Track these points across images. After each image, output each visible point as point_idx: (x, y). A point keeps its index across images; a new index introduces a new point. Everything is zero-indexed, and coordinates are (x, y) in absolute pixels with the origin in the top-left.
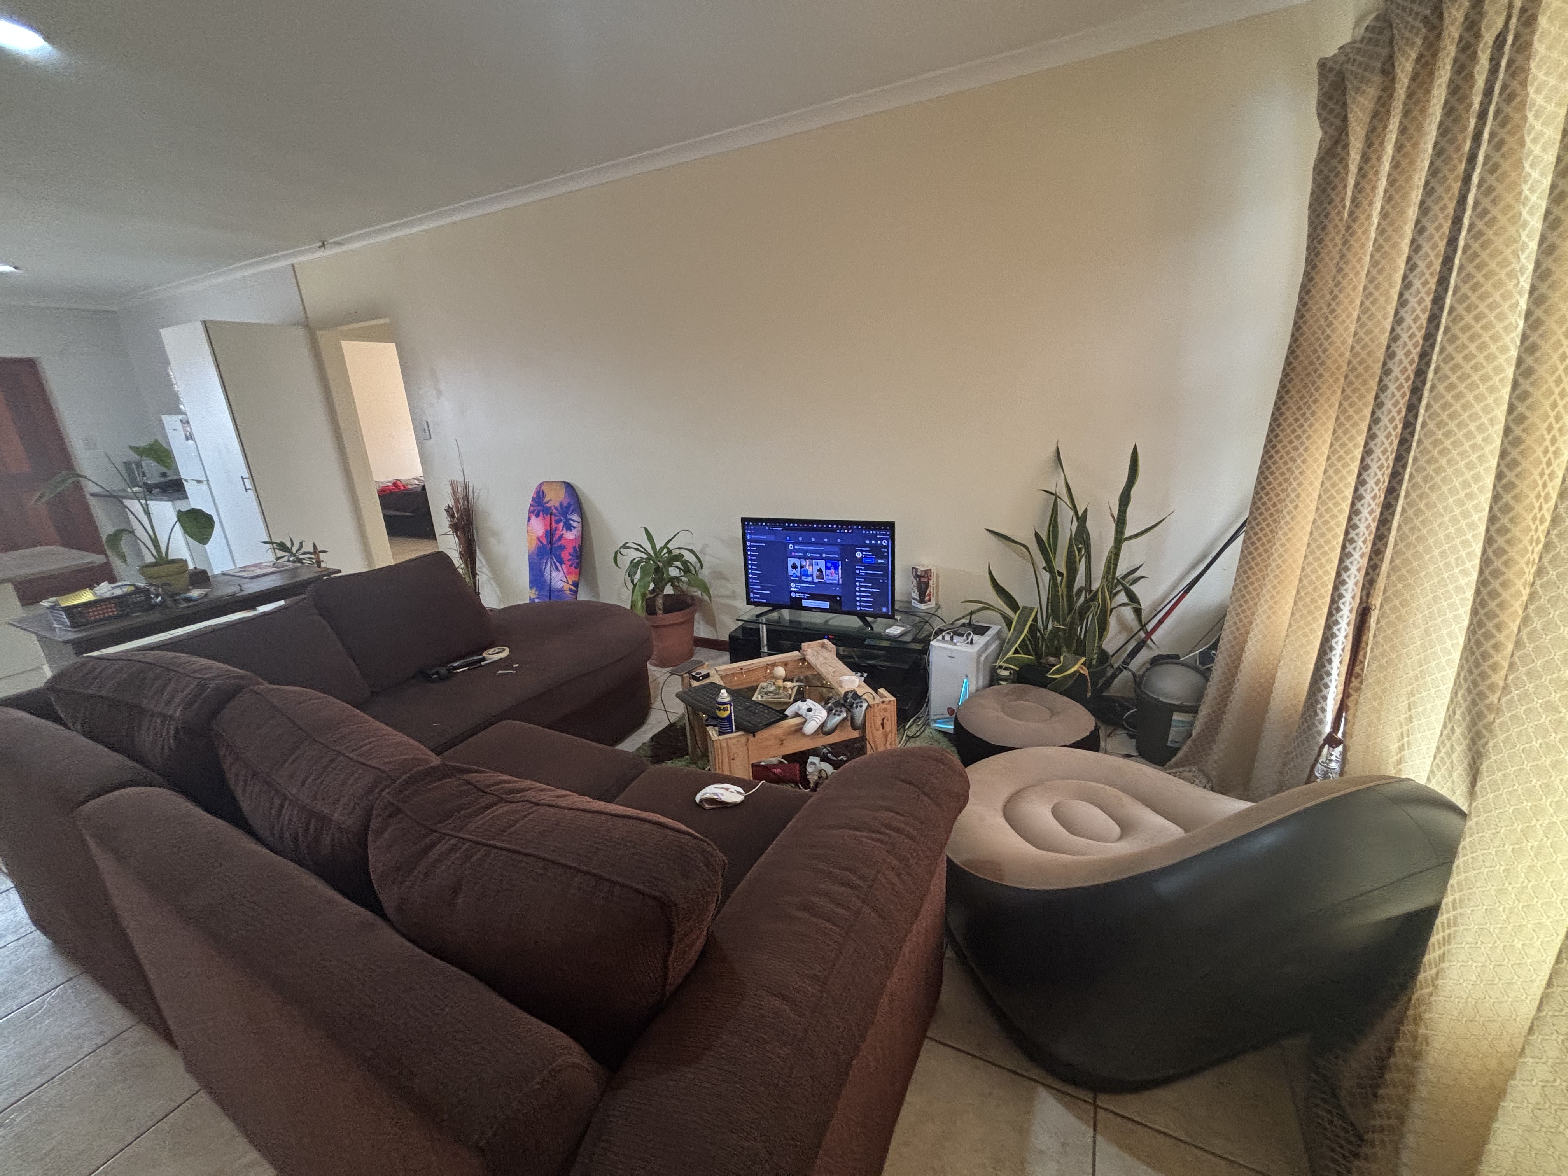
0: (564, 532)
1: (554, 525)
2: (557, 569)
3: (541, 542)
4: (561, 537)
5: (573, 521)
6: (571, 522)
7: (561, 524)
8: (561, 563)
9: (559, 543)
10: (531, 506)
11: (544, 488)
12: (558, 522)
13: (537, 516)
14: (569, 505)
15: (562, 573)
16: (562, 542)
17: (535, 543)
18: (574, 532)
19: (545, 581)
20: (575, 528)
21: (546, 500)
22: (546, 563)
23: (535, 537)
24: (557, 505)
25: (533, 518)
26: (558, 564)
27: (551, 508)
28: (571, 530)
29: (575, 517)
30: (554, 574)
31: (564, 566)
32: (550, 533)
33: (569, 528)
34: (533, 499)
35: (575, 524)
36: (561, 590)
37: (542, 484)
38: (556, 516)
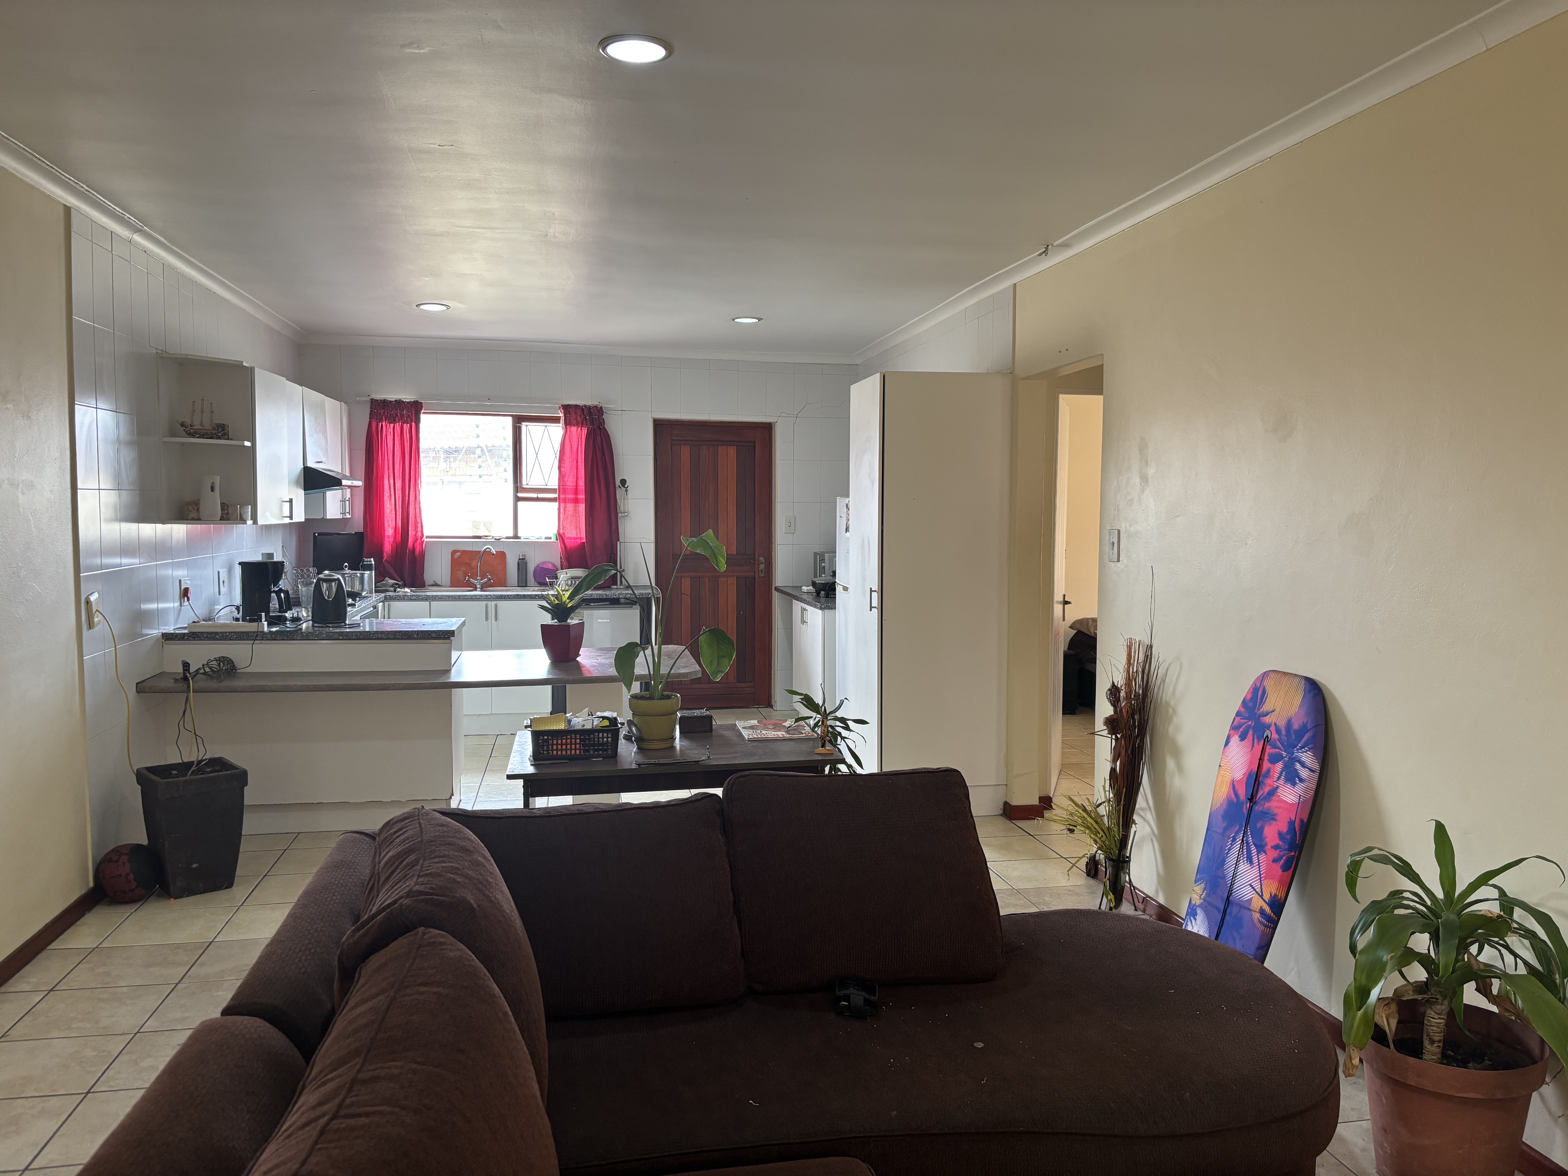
0: (1281, 781)
1: (1266, 765)
2: (1250, 860)
3: (1236, 794)
4: (1273, 792)
5: (1303, 765)
6: (1298, 766)
7: (1279, 766)
8: (1261, 848)
9: (1267, 805)
10: (1238, 714)
11: (1268, 684)
12: (1275, 759)
13: (1243, 738)
14: (1303, 730)
15: (1255, 871)
16: (1272, 804)
17: (1224, 791)
18: (1300, 788)
19: (1224, 877)
20: (1301, 780)
21: (1266, 707)
22: (1234, 839)
23: (1228, 780)
24: (1282, 723)
25: (1235, 739)
26: (1253, 849)
27: (1268, 727)
28: (1294, 784)
29: (1307, 757)
30: (1243, 866)
31: (1262, 857)
32: (1256, 779)
33: (1292, 777)
34: (1244, 702)
35: (1304, 773)
36: (1245, 906)
37: (1265, 675)
38: (1275, 747)
